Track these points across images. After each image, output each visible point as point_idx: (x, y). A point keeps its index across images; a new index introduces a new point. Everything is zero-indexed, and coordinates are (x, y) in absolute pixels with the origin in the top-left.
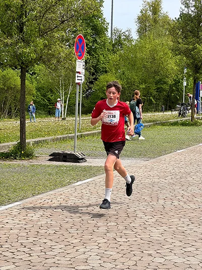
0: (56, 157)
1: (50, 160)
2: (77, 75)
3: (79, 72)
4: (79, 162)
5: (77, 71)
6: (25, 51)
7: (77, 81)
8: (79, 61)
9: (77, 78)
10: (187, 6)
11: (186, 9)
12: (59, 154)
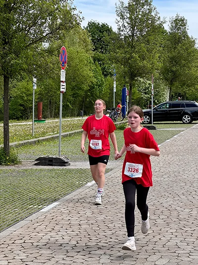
0: (42, 161)
1: (35, 164)
2: (62, 84)
3: (62, 81)
4: (65, 166)
5: (61, 80)
6: (18, 62)
7: (61, 90)
8: (63, 70)
9: (61, 87)
10: (122, 17)
11: (121, 20)
12: (44, 158)
